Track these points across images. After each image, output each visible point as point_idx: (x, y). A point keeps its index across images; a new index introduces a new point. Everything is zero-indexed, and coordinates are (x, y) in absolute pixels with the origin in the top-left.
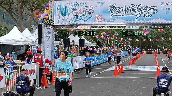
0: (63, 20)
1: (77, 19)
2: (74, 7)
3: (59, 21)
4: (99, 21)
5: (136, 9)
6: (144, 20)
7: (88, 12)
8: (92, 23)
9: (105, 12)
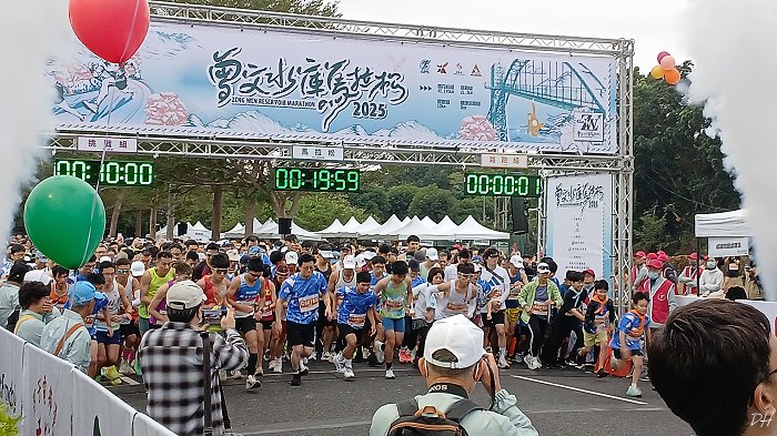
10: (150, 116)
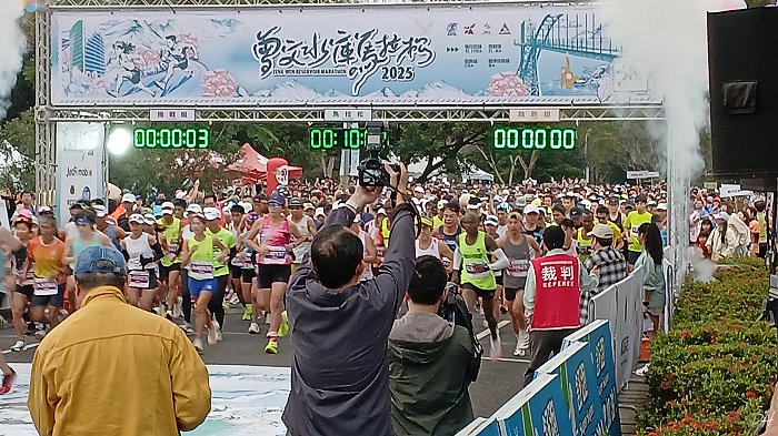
3: (67, 90)
4: (218, 92)
5: (356, 51)
6: (383, 91)
7: (177, 57)
10: (206, 90)
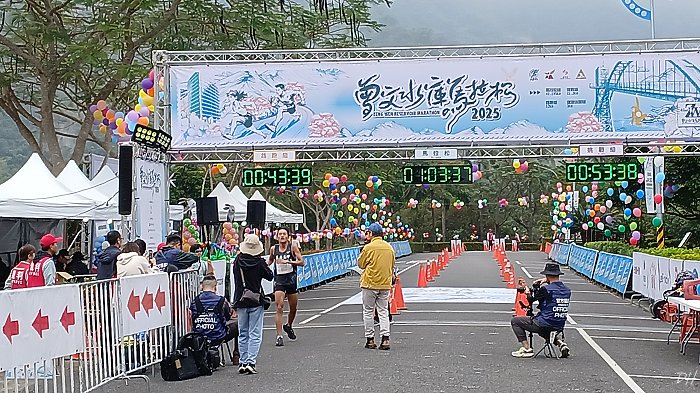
0: (200, 133)
1: (250, 128)
2: (239, 88)
3: (186, 135)
4: (324, 133)
5: (448, 94)
6: (473, 129)
8: (301, 141)
9: (342, 103)
